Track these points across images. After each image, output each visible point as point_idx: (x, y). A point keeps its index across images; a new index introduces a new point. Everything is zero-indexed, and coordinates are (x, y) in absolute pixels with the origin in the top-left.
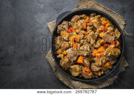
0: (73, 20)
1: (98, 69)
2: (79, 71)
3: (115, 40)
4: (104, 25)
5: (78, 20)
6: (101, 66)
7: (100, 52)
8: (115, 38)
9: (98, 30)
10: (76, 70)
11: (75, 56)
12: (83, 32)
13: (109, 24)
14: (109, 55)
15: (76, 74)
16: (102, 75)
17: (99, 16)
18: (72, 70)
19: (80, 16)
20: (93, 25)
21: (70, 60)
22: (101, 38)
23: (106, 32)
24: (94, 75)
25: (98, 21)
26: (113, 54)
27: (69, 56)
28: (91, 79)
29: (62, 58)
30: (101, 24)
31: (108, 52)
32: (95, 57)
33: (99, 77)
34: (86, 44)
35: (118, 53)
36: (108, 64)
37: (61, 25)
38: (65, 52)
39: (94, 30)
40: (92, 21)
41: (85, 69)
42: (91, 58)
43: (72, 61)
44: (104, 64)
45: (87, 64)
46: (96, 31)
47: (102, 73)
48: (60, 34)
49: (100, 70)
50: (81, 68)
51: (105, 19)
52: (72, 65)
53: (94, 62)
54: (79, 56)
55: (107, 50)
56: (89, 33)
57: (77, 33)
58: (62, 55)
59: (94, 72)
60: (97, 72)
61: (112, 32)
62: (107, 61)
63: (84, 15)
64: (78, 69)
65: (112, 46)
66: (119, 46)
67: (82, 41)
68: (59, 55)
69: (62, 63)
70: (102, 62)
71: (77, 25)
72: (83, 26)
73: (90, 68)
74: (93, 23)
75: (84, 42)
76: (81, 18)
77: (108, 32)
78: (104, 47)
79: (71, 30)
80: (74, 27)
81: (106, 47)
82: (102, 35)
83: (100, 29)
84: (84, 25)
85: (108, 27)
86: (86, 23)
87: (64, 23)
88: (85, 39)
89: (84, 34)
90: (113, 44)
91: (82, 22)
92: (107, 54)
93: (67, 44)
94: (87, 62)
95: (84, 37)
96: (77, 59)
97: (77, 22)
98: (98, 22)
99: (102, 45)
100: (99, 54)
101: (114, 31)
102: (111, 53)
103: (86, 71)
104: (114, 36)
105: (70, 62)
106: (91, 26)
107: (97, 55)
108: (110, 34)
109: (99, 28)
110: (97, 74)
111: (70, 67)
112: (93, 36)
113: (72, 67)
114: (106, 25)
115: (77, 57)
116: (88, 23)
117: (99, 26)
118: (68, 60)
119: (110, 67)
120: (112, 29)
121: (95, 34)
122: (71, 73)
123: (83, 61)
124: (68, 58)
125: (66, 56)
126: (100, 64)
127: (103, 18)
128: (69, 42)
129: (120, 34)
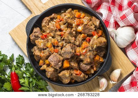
0: (43, 24)
1: (88, 67)
2: (69, 77)
3: (95, 30)
5: (49, 21)
6: (90, 63)
7: (84, 49)
8: (94, 27)
9: (74, 25)
10: (66, 77)
11: (59, 62)
12: (59, 33)
13: (84, 14)
14: (95, 47)
15: (67, 81)
16: (95, 72)
17: (70, 9)
18: (61, 78)
19: (50, 17)
20: (67, 22)
21: (55, 69)
22: (80, 33)
23: (83, 24)
24: (87, 74)
26: (98, 45)
29: (46, 70)
30: (74, 18)
31: (93, 44)
32: (80, 55)
33: (93, 74)
34: (66, 45)
35: (104, 42)
36: (97, 58)
37: (33, 34)
38: (47, 62)
39: (70, 27)
41: (74, 72)
42: (77, 58)
43: (58, 68)
44: (93, 59)
45: (75, 66)
46: (72, 28)
47: (95, 69)
48: (35, 43)
49: (92, 67)
50: (70, 72)
51: (77, 11)
52: (60, 73)
53: (82, 61)
54: (63, 61)
56: (65, 33)
57: (53, 37)
58: (45, 66)
59: (86, 71)
60: (89, 70)
61: (89, 22)
62: (95, 56)
63: (53, 15)
64: (67, 75)
65: (95, 37)
66: (102, 34)
68: (43, 67)
69: (49, 75)
70: (90, 58)
71: (49, 28)
72: (56, 27)
73: (80, 69)
74: (65, 19)
76: (52, 19)
77: (86, 23)
78: (87, 41)
79: (46, 36)
80: (48, 31)
81: (90, 40)
82: (80, 28)
83: (76, 24)
84: (57, 24)
85: (83, 18)
86: (59, 22)
88: (63, 40)
89: (61, 35)
90: (95, 35)
91: (54, 23)
92: (92, 48)
93: (47, 52)
94: (74, 63)
95: (62, 38)
96: (63, 64)
97: (48, 25)
98: (71, 17)
99: (84, 39)
100: (84, 51)
101: (91, 20)
102: (96, 44)
103: (77, 74)
104: (93, 26)
105: (56, 70)
106: (65, 24)
107: (82, 52)
108: (88, 25)
109: (74, 23)
110: (90, 73)
111: (58, 76)
112: (71, 33)
113: (60, 75)
114: (81, 16)
115: (61, 62)
116: (61, 21)
117: (74, 20)
118: (53, 69)
119: (101, 60)
120: (88, 19)
121: (72, 31)
122: (61, 82)
123: (70, 64)
124: (52, 67)
125: (50, 65)
126: (89, 61)
127: (75, 11)
128: (48, 49)
129: (99, 21)
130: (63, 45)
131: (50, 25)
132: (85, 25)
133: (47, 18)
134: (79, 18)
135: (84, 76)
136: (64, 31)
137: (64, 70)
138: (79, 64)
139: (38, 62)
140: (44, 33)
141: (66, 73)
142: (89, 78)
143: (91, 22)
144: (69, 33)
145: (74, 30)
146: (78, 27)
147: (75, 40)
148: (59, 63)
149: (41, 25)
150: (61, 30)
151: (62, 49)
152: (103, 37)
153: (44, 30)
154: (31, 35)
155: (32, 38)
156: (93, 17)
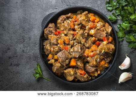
0: (59, 21)
1: (93, 69)
2: (73, 75)
3: (106, 36)
4: (93, 22)
5: (65, 20)
6: (96, 66)
7: (92, 51)
8: (106, 33)
9: (87, 27)
10: (70, 75)
11: (67, 59)
12: (72, 32)
13: (98, 19)
14: (103, 52)
15: (70, 78)
16: (99, 75)
17: (87, 12)
18: (65, 74)
19: (67, 16)
20: (81, 24)
21: (62, 65)
22: (92, 36)
23: (96, 28)
24: (90, 76)
25: (86, 18)
26: (106, 50)
27: (60, 60)
28: (87, 81)
29: (54, 64)
30: (89, 21)
31: (101, 49)
32: (88, 57)
33: (96, 77)
34: (76, 45)
35: (113, 49)
36: (103, 63)
37: (48, 29)
38: (56, 57)
39: (83, 29)
40: (80, 19)
41: (79, 72)
42: (84, 59)
43: (64, 65)
44: (99, 62)
45: (81, 65)
46: (85, 30)
47: (99, 72)
48: (48, 38)
49: (96, 70)
50: (75, 71)
51: (93, 15)
52: (65, 69)
53: (88, 62)
54: (71, 59)
55: (100, 47)
56: (77, 33)
57: (66, 35)
58: (53, 61)
59: (90, 73)
60: (93, 72)
61: (102, 27)
62: (101, 60)
63: (70, 14)
64: (72, 73)
65: (105, 43)
66: (112, 41)
67: (72, 42)
68: (51, 61)
69: (55, 69)
70: (96, 61)
71: (64, 26)
72: (70, 26)
73: (85, 70)
74: (80, 20)
75: (74, 43)
76: (68, 18)
77: (99, 28)
78: (96, 45)
79: (59, 33)
80: (62, 29)
81: (99, 45)
82: (92, 32)
83: (89, 26)
84: (72, 24)
85: (98, 22)
86: (74, 22)
87: (50, 25)
88: (75, 39)
89: (73, 35)
90: (105, 40)
91: (69, 22)
92: (100, 52)
93: (57, 48)
94: (81, 63)
95: (74, 37)
96: (70, 62)
97: (63, 23)
98: (86, 20)
99: (94, 43)
100: (92, 54)
101: (104, 26)
102: (105, 50)
103: (81, 74)
104: (105, 32)
106: (79, 25)
107: (89, 54)
108: (101, 30)
109: (88, 25)
110: (93, 75)
111: (63, 72)
112: (83, 35)
113: (65, 71)
114: (95, 21)
115: (69, 60)
116: (76, 21)
117: (88, 23)
118: (60, 65)
119: (106, 65)
120: (102, 25)
121: (85, 32)
122: (65, 78)
123: (76, 63)
124: (59, 62)
125: (58, 61)
126: (95, 64)
127: (90, 14)
128: (59, 45)
129: (111, 28)
130: (73, 44)
131: (65, 23)
132: (98, 29)
133: (63, 17)
134: (94, 22)
135: (88, 77)
136: (77, 31)
137: (70, 67)
138: (85, 65)
139: (48, 56)
140: (58, 30)
141: (71, 71)
142: (92, 79)
143: (103, 28)
144: (81, 34)
145: (86, 32)
146: (90, 30)
147: (86, 42)
148: (67, 61)
149: (57, 22)
150: (74, 30)
151: (71, 47)
152: (112, 44)
153: (58, 27)
154: (45, 29)
155: (46, 32)
156: (107, 24)
